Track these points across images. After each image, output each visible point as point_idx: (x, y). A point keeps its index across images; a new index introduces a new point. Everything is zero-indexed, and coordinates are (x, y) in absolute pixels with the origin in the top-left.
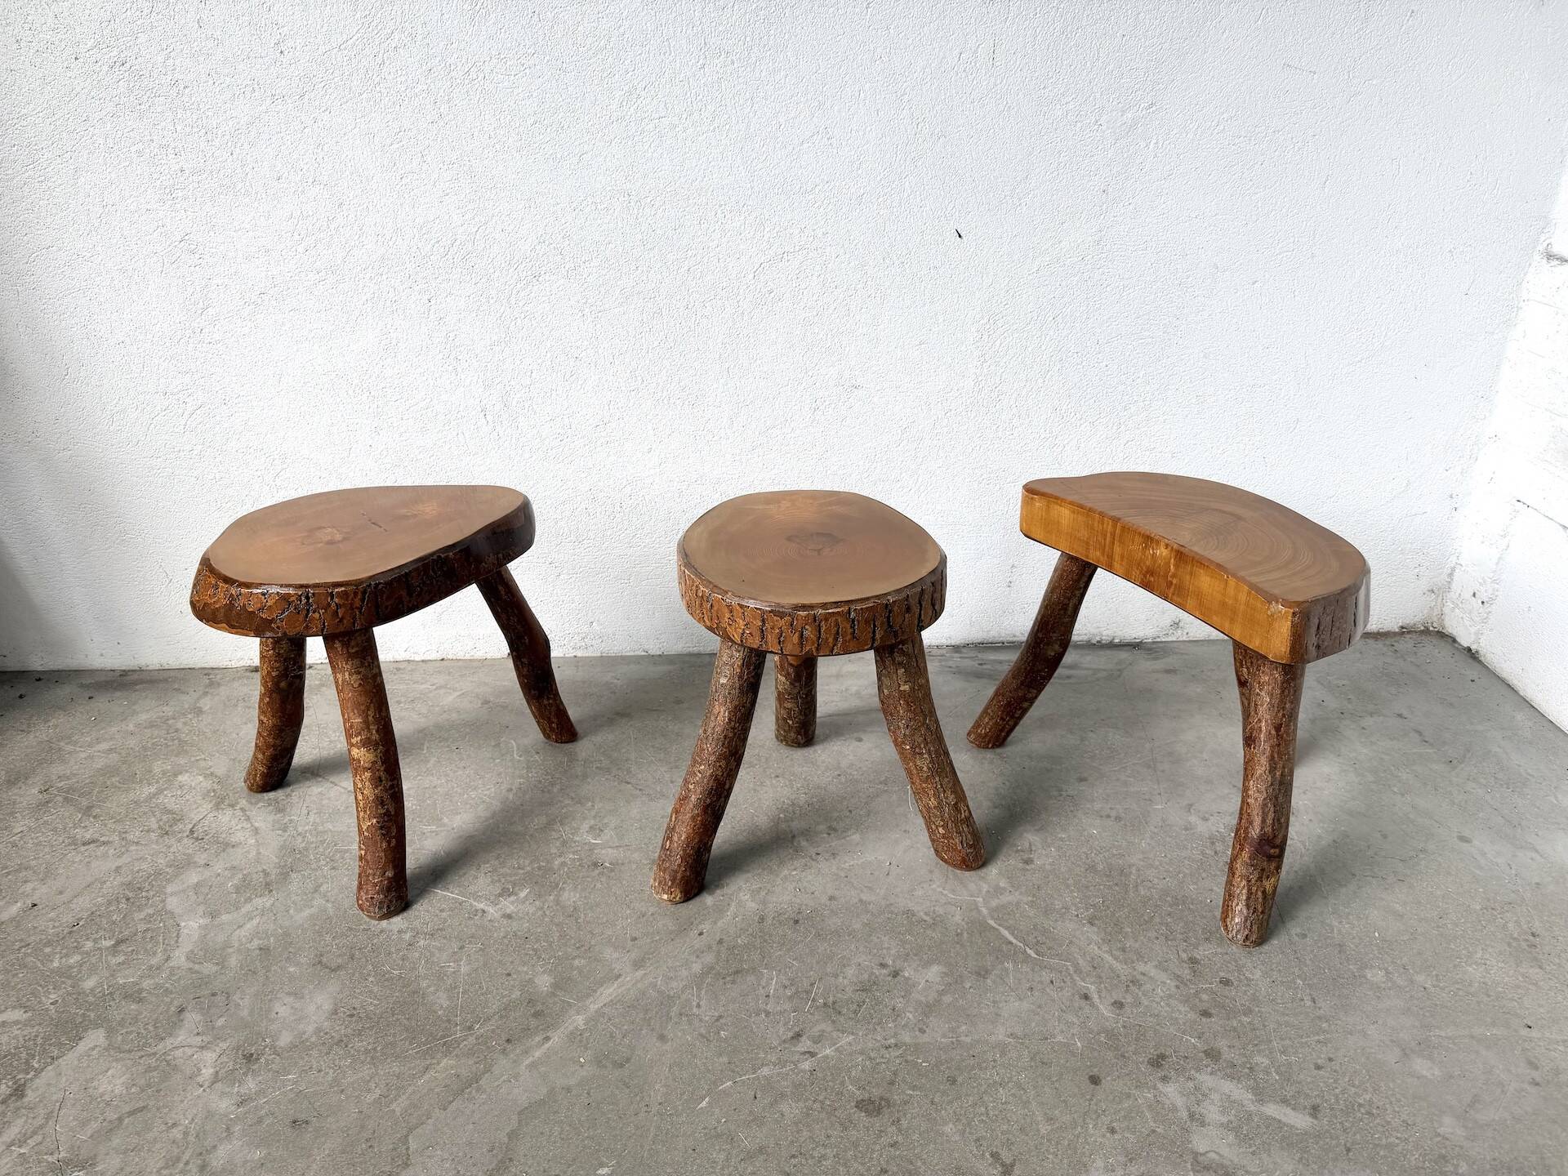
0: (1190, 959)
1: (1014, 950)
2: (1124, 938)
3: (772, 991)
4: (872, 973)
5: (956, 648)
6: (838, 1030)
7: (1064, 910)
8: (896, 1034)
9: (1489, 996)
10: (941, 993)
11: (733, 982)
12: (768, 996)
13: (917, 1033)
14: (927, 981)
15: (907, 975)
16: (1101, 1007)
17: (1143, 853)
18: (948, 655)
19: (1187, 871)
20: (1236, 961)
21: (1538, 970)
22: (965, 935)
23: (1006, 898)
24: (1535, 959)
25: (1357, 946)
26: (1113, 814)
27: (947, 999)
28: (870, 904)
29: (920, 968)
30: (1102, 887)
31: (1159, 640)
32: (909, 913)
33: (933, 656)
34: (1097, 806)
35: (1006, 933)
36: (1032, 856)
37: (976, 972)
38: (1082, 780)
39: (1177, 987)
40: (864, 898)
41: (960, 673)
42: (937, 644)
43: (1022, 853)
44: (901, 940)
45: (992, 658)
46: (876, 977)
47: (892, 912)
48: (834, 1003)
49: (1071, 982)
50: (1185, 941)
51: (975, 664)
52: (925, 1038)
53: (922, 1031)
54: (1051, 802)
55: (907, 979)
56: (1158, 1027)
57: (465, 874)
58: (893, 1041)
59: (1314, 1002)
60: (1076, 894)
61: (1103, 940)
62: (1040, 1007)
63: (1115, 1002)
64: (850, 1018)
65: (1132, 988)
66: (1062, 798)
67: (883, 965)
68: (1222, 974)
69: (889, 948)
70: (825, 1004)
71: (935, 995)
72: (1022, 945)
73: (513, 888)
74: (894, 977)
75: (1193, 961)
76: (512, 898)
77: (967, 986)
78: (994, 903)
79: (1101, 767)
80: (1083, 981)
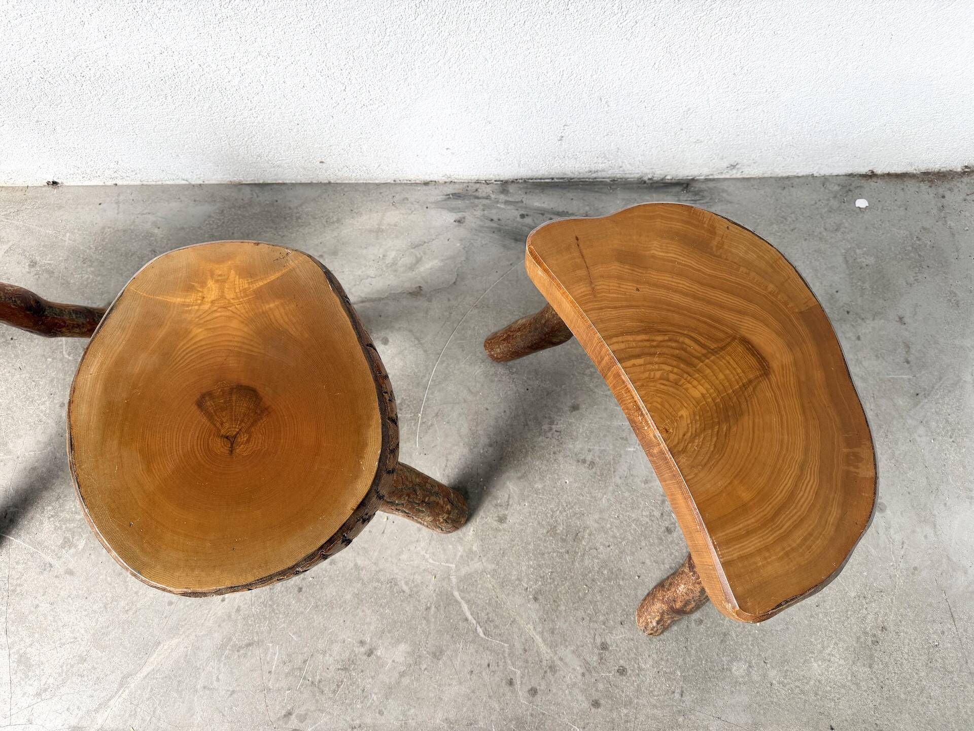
0: (603, 644)
1: (468, 628)
2: (557, 617)
3: (274, 667)
4: (353, 651)
5: (504, 185)
6: (319, 710)
7: (517, 582)
8: (361, 715)
9: (816, 694)
10: (402, 674)
11: (245, 655)
12: (270, 672)
13: (377, 715)
14: (393, 661)
15: (379, 654)
16: (520, 693)
17: (601, 511)
18: (493, 196)
19: (631, 538)
20: (637, 649)
21: (867, 669)
22: (433, 609)
23: (476, 565)
24: (871, 657)
25: (737, 636)
26: (589, 458)
27: (406, 681)
28: (362, 570)
29: (390, 647)
30: (555, 554)
31: (711, 177)
32: (393, 582)
33: (477, 198)
34: (579, 445)
35: (465, 607)
36: (507, 512)
37: (432, 653)
38: (575, 408)
39: (583, 675)
40: (359, 562)
41: (499, 230)
42: (485, 179)
43: (499, 509)
44: (381, 615)
45: (537, 204)
46: (355, 656)
47: (378, 581)
48: (320, 682)
49: (503, 667)
50: (604, 624)
51: (517, 214)
52: (382, 720)
53: (381, 713)
54: (540, 439)
55: (379, 658)
56: (556, 716)
57: (32, 518)
58: (358, 722)
59: (682, 695)
60: (531, 563)
61: (540, 619)
62: (473, 692)
63: (532, 689)
64: (329, 698)
65: (549, 674)
66: (549, 435)
67: (362, 643)
68: (622, 662)
69: (370, 624)
70: (312, 683)
71: (397, 675)
72: (474, 622)
73: (73, 538)
74: (369, 655)
75: (604, 647)
76: (73, 551)
77: (423, 668)
78: (464, 571)
79: (596, 390)
80: (513, 664)
